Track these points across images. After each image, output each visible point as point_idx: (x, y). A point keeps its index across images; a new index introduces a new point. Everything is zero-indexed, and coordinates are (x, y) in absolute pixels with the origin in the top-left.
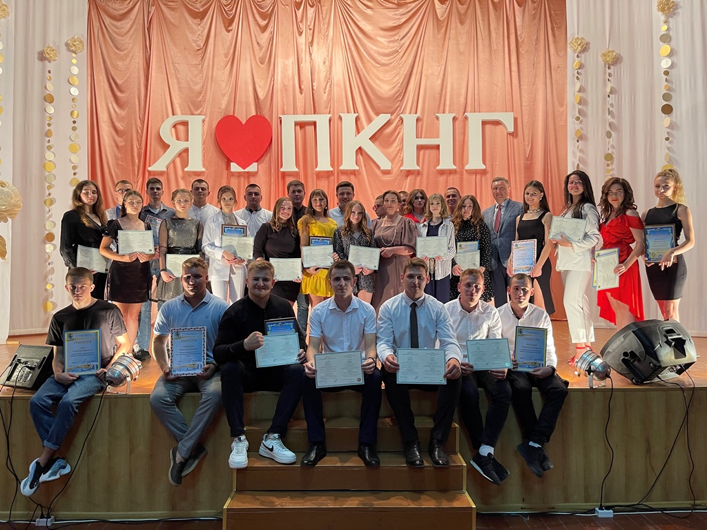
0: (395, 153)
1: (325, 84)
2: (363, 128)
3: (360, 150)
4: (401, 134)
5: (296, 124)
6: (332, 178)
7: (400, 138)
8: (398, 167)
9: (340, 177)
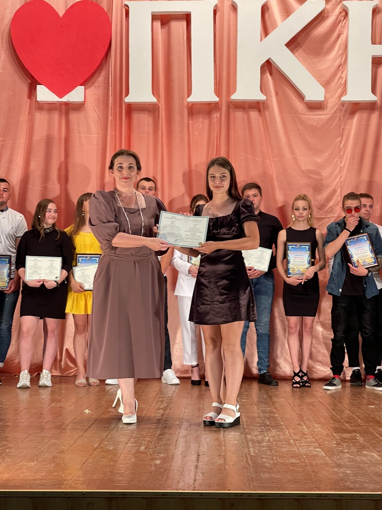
0: (332, 70)
2: (275, 26)
3: (268, 66)
5: (155, 17)
6: (216, 116)
7: (341, 44)
8: (337, 95)
9: (232, 115)
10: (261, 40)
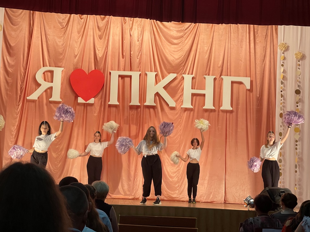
0: (179, 97)
1: (138, 53)
2: (160, 81)
3: (157, 94)
5: (119, 76)
6: (139, 110)
7: (182, 88)
8: (180, 105)
9: (144, 110)
10: (155, 86)
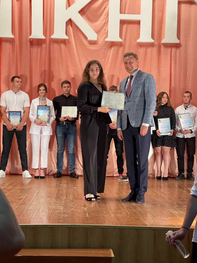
0: (101, 25)
3: (70, 22)
4: (107, 9)
6: (44, 46)
7: (106, 13)
8: (103, 38)
9: (52, 46)
